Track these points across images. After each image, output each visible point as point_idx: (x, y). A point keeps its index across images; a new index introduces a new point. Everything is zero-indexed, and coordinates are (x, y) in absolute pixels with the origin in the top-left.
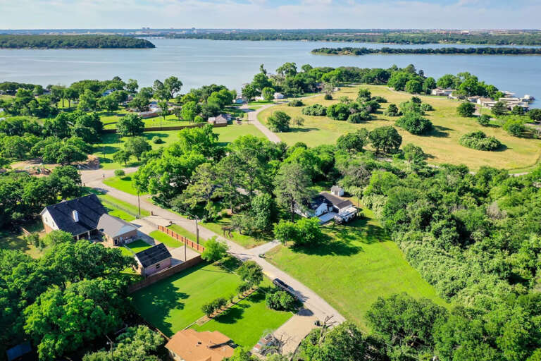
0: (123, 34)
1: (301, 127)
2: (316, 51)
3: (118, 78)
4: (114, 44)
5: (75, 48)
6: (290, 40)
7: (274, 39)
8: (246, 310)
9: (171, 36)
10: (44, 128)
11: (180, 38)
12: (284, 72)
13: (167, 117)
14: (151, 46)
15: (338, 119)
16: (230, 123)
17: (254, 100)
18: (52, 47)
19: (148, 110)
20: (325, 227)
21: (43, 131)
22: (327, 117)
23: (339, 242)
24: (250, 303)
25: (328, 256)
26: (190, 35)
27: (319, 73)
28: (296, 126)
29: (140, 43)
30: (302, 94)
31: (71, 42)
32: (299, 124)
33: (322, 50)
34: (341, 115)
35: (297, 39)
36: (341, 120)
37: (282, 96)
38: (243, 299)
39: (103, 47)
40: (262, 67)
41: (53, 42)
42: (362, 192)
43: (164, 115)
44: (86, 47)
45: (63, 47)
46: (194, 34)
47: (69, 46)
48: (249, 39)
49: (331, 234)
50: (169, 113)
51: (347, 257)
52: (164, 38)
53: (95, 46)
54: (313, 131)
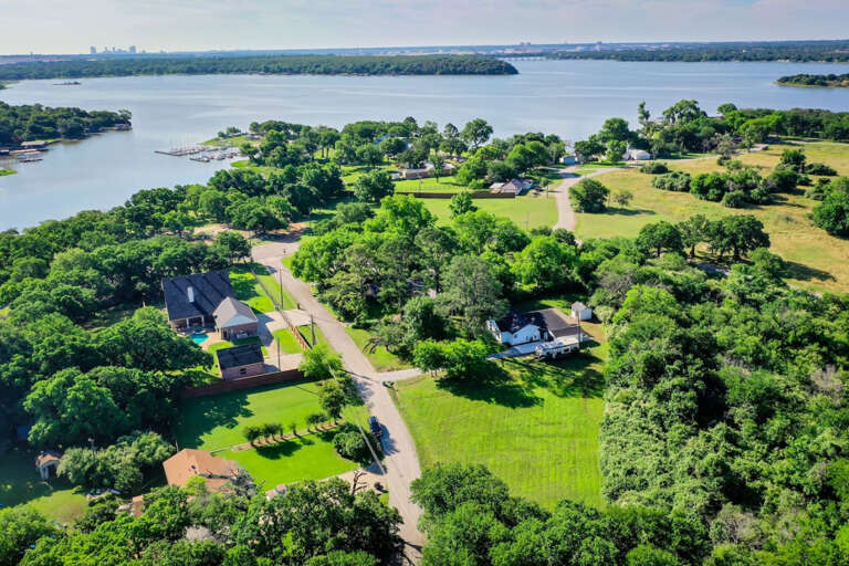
0: (484, 53)
1: (625, 207)
2: (785, 80)
3: (412, 120)
4: (459, 69)
5: (405, 74)
6: (757, 60)
7: (727, 59)
8: (305, 447)
9: (555, 56)
10: (268, 184)
11: (568, 58)
12: (676, 116)
13: (442, 179)
14: (512, 71)
15: (708, 200)
16: (523, 193)
17: (597, 160)
18: (375, 74)
19: (423, 167)
20: (516, 362)
21: (267, 188)
22: (689, 195)
23: (518, 386)
24: (317, 441)
25: (483, 402)
26: (589, 54)
27: (739, 119)
28: (617, 205)
29: (496, 66)
30: (684, 154)
31: (401, 67)
32: (623, 202)
33: (798, 79)
34: (712, 193)
35: (770, 59)
36: (712, 200)
37: (648, 155)
38: (313, 433)
39: (443, 73)
40: (642, 106)
41: (378, 67)
42: (612, 316)
43: (437, 176)
44: (419, 73)
45: (389, 73)
46: (596, 52)
47: (398, 71)
48: (681, 59)
49: (515, 373)
50: (446, 174)
51: (510, 410)
52: (544, 58)
53: (431, 72)
54: (643, 214)
